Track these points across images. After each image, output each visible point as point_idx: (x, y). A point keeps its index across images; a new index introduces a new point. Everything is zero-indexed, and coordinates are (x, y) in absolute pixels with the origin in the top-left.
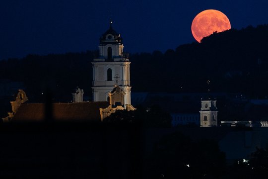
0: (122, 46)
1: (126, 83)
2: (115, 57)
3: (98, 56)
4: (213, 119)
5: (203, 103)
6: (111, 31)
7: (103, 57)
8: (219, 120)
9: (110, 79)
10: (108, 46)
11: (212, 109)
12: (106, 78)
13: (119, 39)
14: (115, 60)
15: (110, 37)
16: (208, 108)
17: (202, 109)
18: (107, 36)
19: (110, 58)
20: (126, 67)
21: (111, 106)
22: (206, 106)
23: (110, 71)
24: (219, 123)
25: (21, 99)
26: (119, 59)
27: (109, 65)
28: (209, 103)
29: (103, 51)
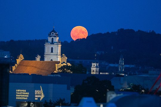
0: (58, 38)
1: (59, 54)
2: (55, 42)
3: (47, 42)
4: (97, 71)
5: (93, 64)
6: (53, 31)
7: (49, 42)
8: (99, 72)
9: (52, 52)
10: (52, 37)
11: (97, 67)
12: (50, 51)
13: (57, 35)
14: (55, 44)
15: (53, 34)
16: (95, 67)
17: (92, 67)
18: (52, 33)
19: (52, 43)
20: (59, 47)
21: (60, 63)
22: (94, 66)
23: (52, 48)
24: (99, 73)
25: (21, 58)
26: (56, 44)
27: (52, 46)
28: (95, 64)
29: (50, 39)
